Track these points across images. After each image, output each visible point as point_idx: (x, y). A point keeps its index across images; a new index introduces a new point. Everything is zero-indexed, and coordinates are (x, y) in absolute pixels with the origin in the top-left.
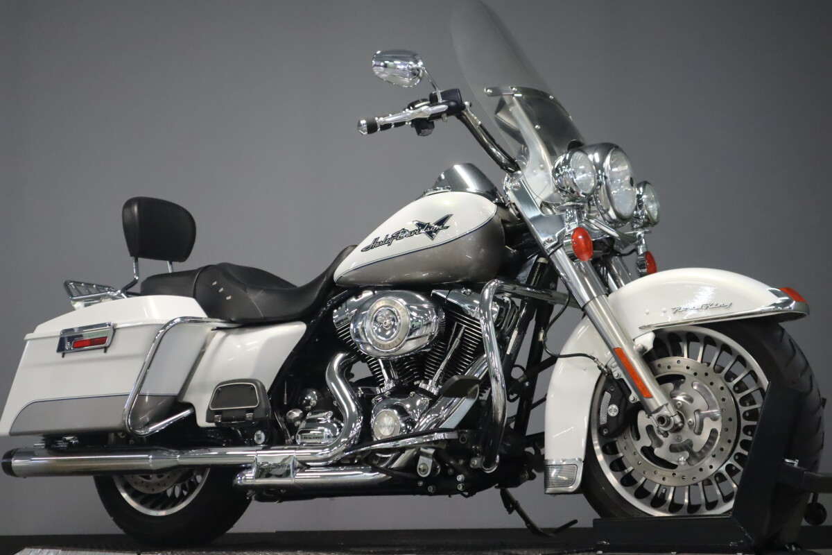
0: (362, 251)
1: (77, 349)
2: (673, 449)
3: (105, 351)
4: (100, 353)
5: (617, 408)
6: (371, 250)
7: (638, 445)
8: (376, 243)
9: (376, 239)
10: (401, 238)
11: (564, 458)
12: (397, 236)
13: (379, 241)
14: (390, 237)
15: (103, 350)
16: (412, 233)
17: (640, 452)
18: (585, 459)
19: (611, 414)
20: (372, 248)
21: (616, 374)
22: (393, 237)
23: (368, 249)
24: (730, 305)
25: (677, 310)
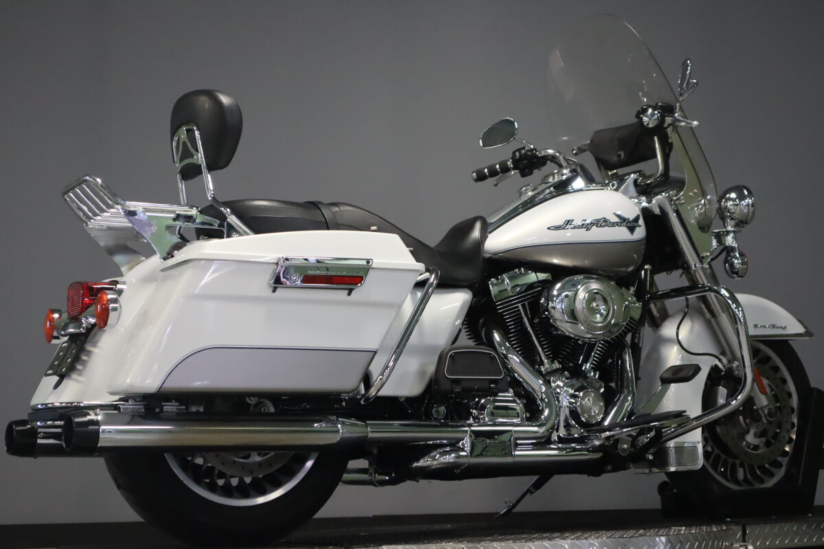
0: (548, 228)
3: (349, 294)
4: (343, 295)
6: (562, 230)
8: (571, 225)
9: (569, 221)
10: (601, 226)
12: (597, 223)
13: (573, 223)
14: (587, 222)
15: (346, 292)
16: (614, 224)
20: (564, 229)
21: (739, 373)
22: (592, 224)
23: (558, 228)
24: (785, 327)
25: (756, 326)
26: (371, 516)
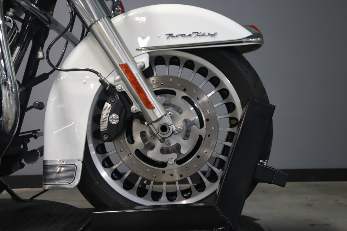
2: (163, 151)
5: (118, 117)
7: (133, 148)
11: (62, 159)
17: (134, 154)
18: (83, 160)
21: (120, 87)
24: (215, 34)
25: (170, 35)
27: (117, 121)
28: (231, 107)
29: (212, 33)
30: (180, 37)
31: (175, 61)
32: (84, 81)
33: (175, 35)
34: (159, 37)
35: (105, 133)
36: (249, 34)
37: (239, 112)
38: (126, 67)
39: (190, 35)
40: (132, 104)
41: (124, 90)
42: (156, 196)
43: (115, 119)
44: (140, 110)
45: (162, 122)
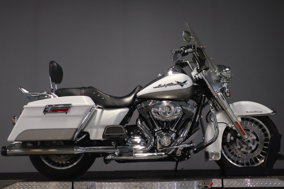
0: (153, 88)
1: (52, 112)
2: (246, 149)
3: (66, 114)
4: (64, 114)
6: (158, 88)
7: (237, 148)
8: (160, 86)
9: (160, 85)
10: (171, 86)
11: (214, 151)
12: (169, 85)
13: (161, 85)
14: (166, 85)
16: (175, 85)
17: (237, 150)
19: (231, 139)
20: (158, 87)
21: (234, 128)
22: (167, 85)
23: (156, 87)
24: (262, 112)
25: (247, 112)
26: (114, 171)
27: (233, 139)
28: (266, 135)
29: (261, 111)
30: (250, 113)
31: (252, 121)
32: (220, 126)
33: (249, 112)
34: (244, 112)
35: (229, 143)
36: (272, 112)
37: (269, 137)
38: (236, 122)
39: (254, 112)
40: (238, 134)
41: (235, 129)
42: (242, 164)
43: (232, 138)
44: (240, 136)
45: (248, 139)
